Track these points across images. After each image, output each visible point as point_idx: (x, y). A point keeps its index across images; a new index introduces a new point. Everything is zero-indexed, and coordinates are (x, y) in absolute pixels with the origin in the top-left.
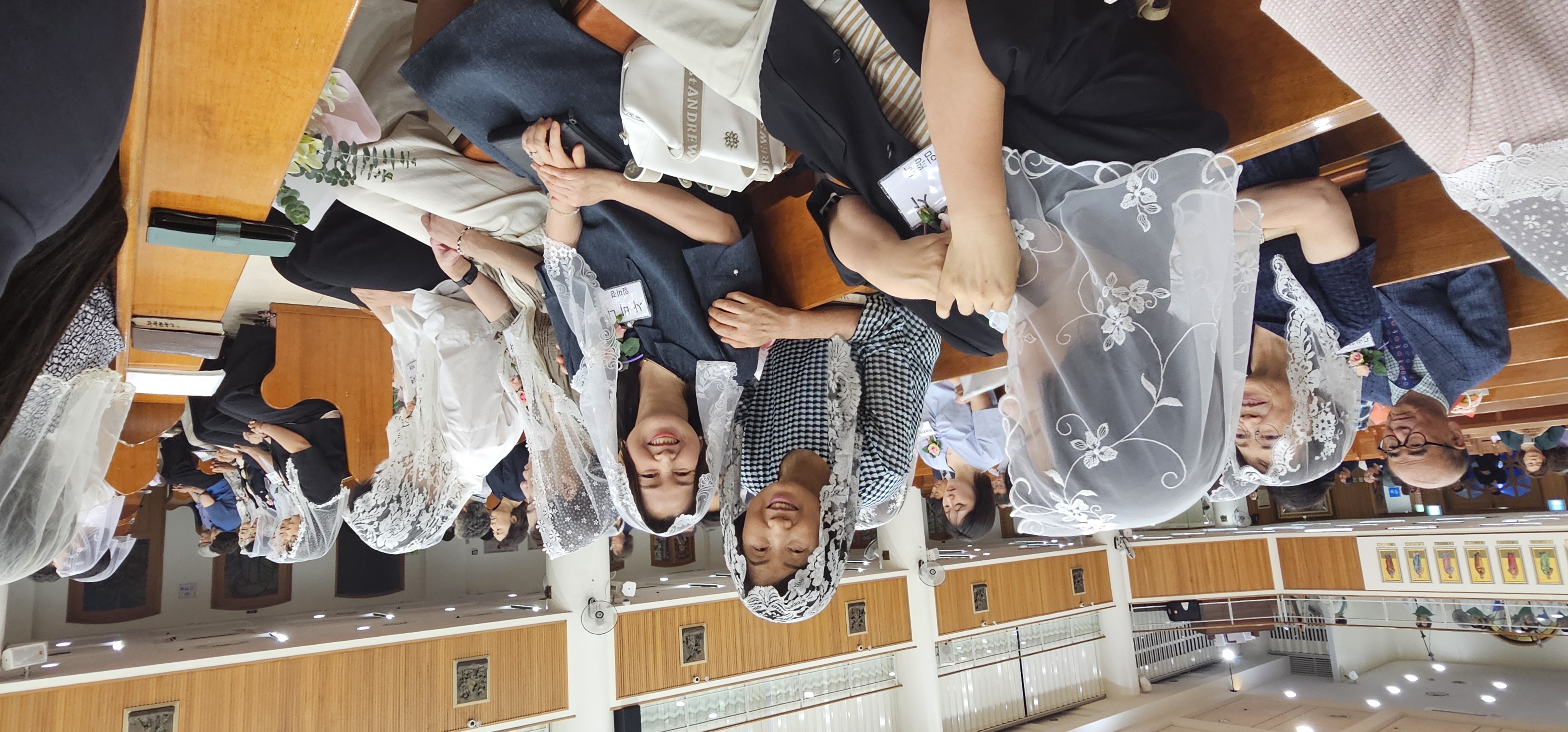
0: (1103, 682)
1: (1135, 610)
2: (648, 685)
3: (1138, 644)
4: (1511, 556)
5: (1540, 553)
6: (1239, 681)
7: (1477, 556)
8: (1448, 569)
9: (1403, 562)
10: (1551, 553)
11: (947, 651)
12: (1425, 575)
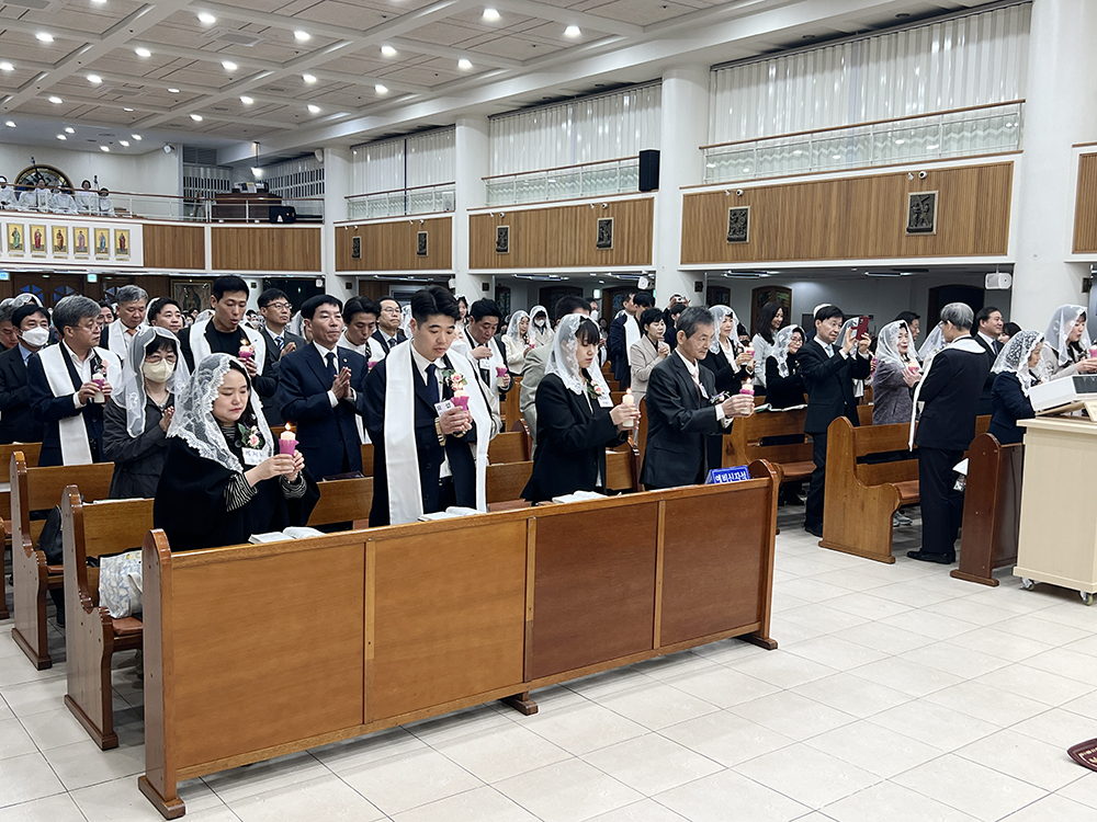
0: (350, 159)
1: (321, 217)
2: (635, 205)
3: (321, 188)
4: (38, 246)
5: (19, 247)
6: (251, 150)
7: (61, 247)
8: (81, 238)
9: (112, 245)
10: (11, 247)
11: (448, 203)
12: (99, 234)
